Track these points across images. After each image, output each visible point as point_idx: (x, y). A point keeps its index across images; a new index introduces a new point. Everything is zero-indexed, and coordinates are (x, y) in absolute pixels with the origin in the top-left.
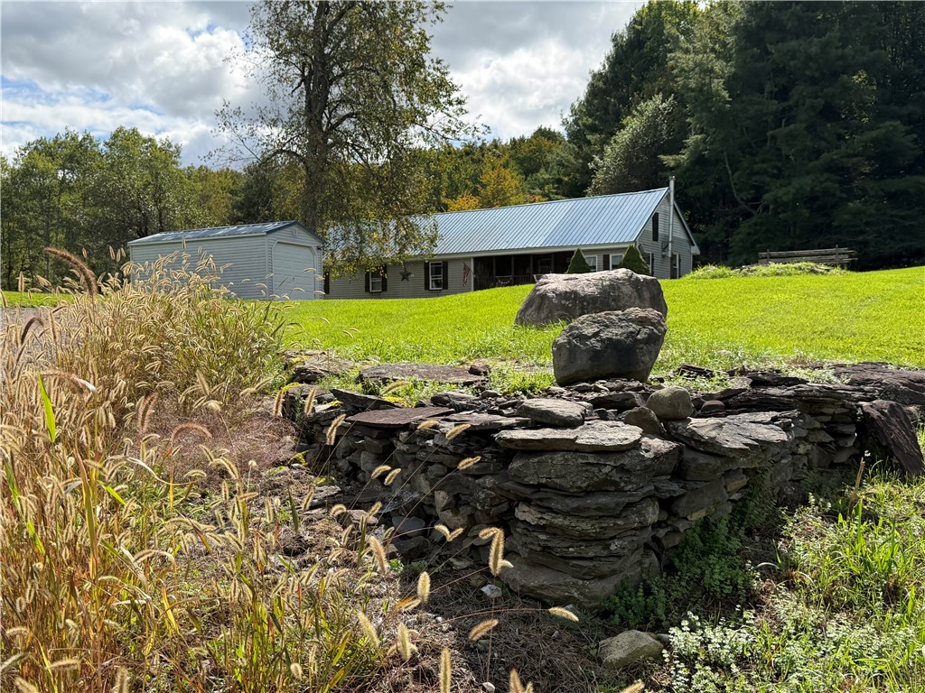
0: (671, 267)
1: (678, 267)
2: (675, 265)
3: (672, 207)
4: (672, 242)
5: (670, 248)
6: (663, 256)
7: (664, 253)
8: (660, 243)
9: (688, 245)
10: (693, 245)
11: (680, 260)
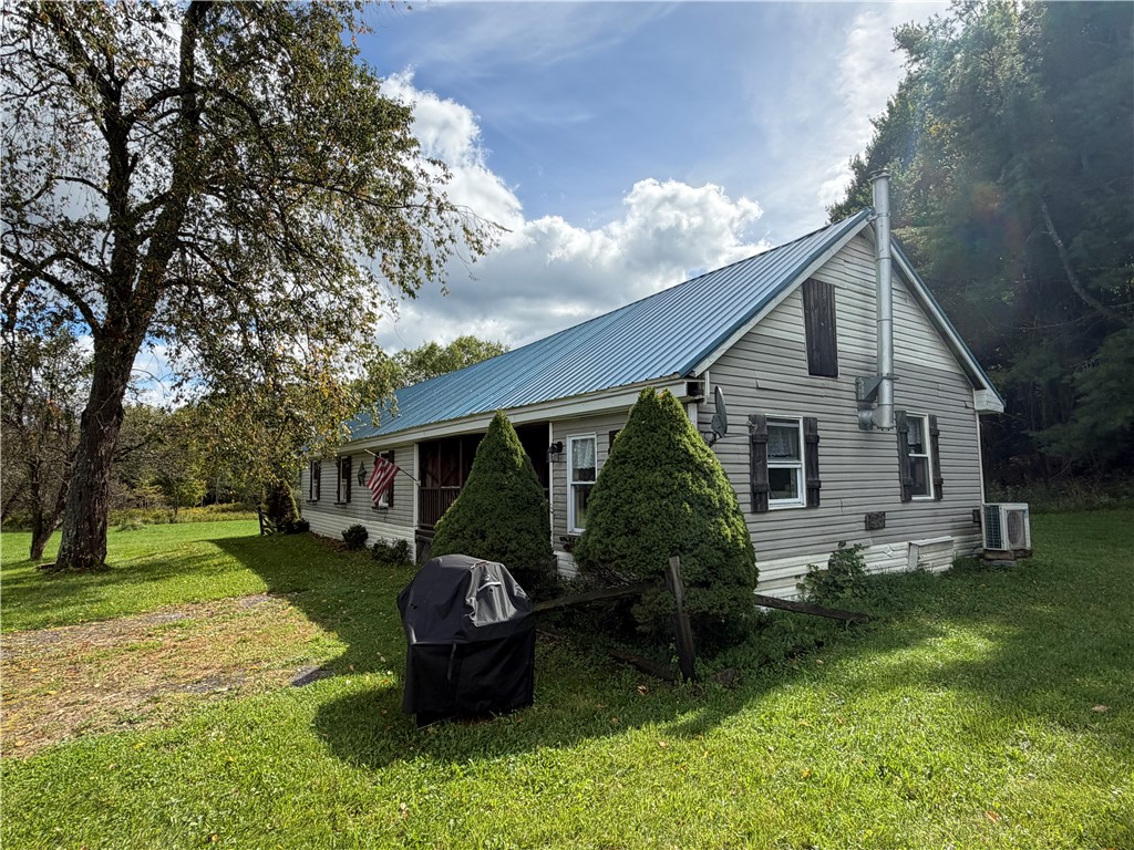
0: (903, 456)
1: (928, 454)
2: (919, 448)
3: (885, 266)
4: (891, 378)
5: (886, 399)
6: (866, 426)
7: (865, 415)
8: (845, 383)
9: (959, 388)
10: (980, 387)
11: (935, 435)
